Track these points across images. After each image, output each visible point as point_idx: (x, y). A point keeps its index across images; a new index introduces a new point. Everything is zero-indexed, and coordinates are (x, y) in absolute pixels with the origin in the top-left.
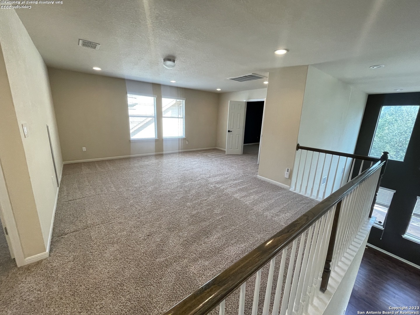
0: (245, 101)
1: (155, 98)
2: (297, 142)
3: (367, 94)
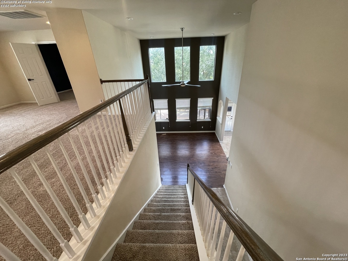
0: (34, 43)
2: (99, 78)
3: (139, 39)
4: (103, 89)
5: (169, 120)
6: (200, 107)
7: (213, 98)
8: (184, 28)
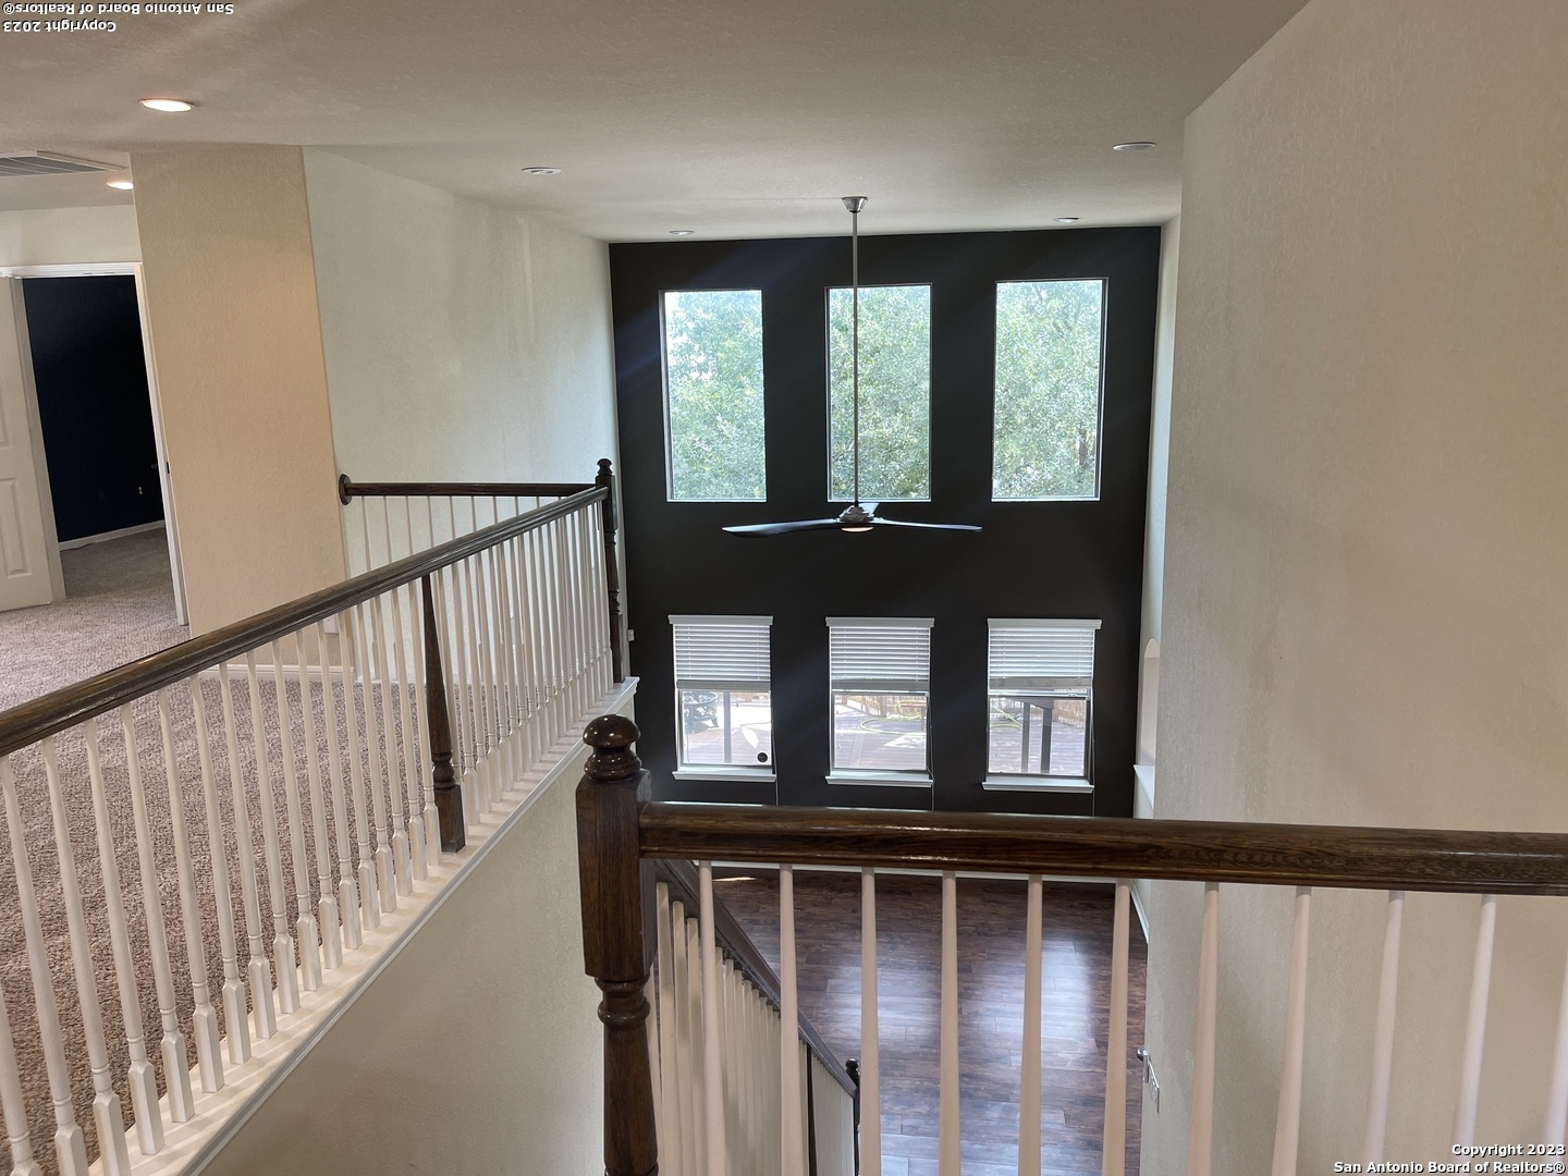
0: (5, 272)
2: (336, 468)
3: (602, 241)
4: (350, 530)
5: (772, 767)
6: (1003, 683)
7: (1098, 624)
8: (865, 198)
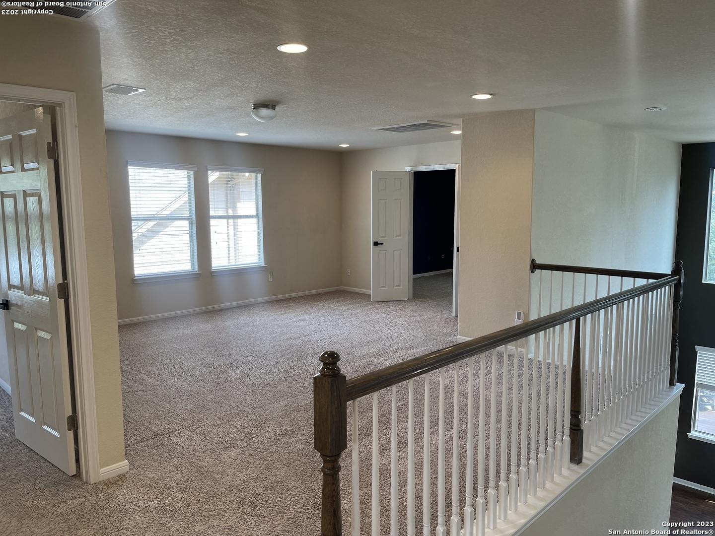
0: (408, 169)
1: (192, 172)
3: (679, 143)
4: (533, 285)
